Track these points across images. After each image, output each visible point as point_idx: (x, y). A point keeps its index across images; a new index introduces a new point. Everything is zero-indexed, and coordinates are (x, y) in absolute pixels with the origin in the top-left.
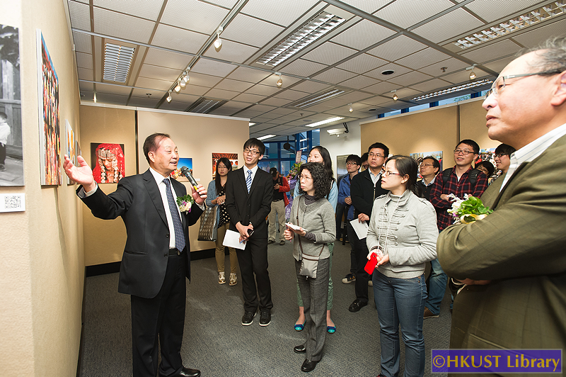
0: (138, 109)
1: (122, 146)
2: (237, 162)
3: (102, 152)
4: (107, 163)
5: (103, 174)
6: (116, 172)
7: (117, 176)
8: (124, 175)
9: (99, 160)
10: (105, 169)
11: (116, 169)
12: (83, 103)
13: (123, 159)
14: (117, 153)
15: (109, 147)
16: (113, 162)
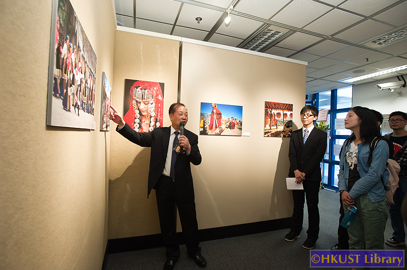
0: (184, 39)
1: (162, 85)
2: (291, 115)
3: (138, 92)
4: (142, 106)
5: (137, 121)
6: (152, 118)
7: (153, 123)
8: (161, 124)
9: (134, 102)
10: (140, 113)
11: (153, 114)
12: (119, 28)
13: (162, 102)
14: (155, 94)
15: (147, 85)
16: (150, 105)
